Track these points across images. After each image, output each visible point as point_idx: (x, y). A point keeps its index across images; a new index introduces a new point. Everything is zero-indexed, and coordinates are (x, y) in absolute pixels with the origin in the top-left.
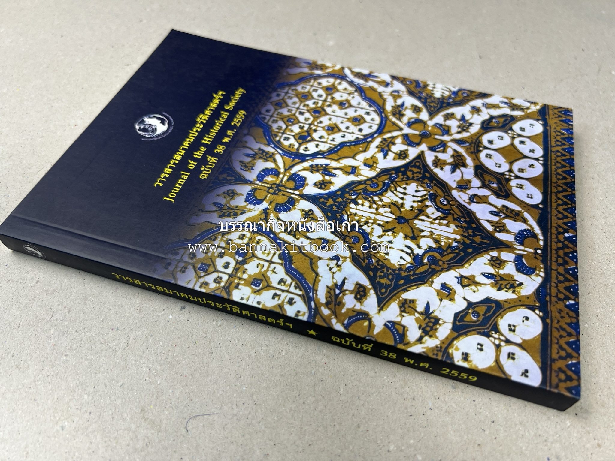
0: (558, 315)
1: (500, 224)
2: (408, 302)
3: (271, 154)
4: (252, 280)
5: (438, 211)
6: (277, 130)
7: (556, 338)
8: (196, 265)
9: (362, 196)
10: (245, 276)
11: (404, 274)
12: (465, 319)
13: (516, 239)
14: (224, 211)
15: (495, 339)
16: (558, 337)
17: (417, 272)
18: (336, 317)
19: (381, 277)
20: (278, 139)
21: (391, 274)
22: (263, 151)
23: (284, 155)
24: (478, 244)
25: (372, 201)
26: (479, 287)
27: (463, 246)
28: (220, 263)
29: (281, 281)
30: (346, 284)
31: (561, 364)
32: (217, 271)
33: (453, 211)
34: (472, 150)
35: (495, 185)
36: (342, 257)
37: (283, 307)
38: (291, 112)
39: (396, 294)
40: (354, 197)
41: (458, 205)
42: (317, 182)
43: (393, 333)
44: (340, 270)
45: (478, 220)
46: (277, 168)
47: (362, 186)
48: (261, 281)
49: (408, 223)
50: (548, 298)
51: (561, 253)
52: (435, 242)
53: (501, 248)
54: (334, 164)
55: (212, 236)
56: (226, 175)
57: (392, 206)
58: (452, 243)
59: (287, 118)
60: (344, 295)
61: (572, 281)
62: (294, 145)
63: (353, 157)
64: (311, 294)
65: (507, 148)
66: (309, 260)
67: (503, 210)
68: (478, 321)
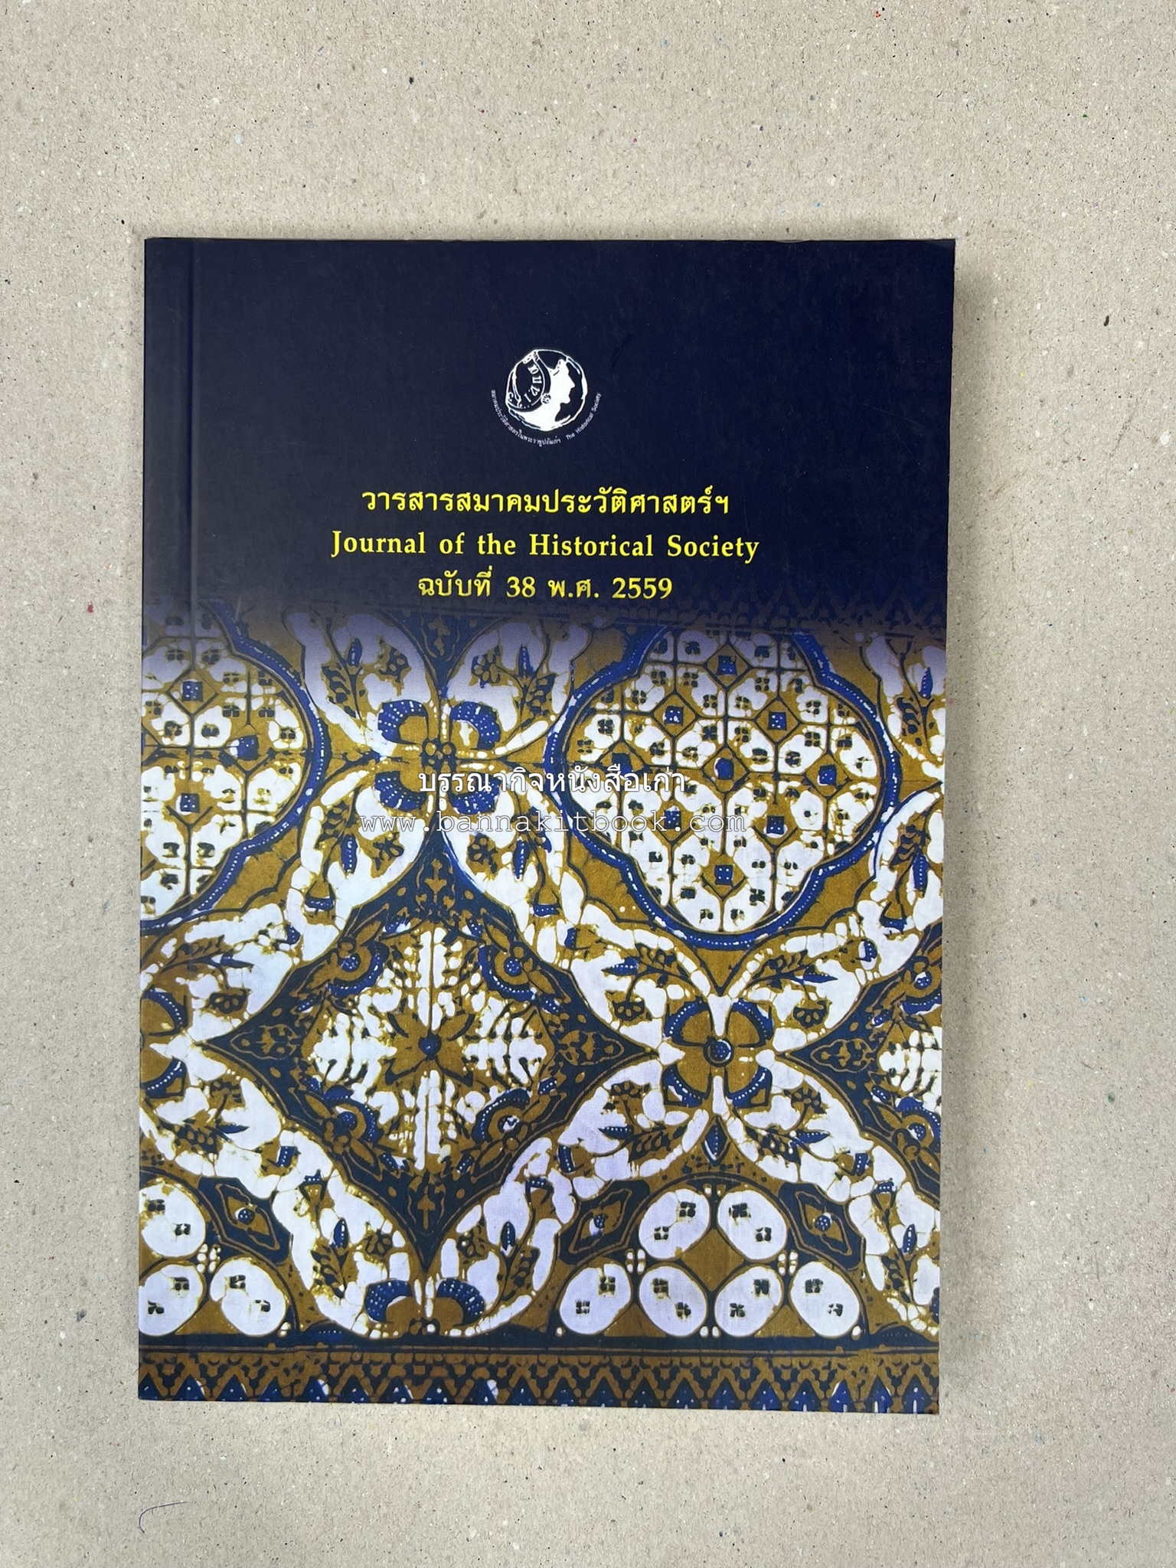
0: (290, 1364)
1: (482, 1246)
2: (236, 1092)
3: (543, 708)
4: (193, 791)
5: (479, 1116)
6: (628, 694)
7: (241, 1359)
8: (193, 673)
9: (473, 949)
10: (197, 776)
11: (295, 1074)
12: (230, 1199)
13: (450, 1281)
14: (343, 672)
15: (207, 1254)
16: (243, 1363)
17: (308, 1098)
18: (162, 971)
19: (274, 1033)
20: (600, 706)
21: (288, 1049)
22: (548, 689)
23: (550, 740)
24: (414, 1207)
25: (465, 971)
26: (308, 1216)
27: (399, 1177)
28: (212, 715)
29: (207, 848)
30: (239, 970)
31: (191, 1368)
32: (192, 718)
33: (489, 1147)
34: (695, 1170)
35: (593, 1229)
36: (298, 948)
37: (153, 870)
38: (706, 706)
39: (245, 1067)
40: (466, 930)
41: (510, 1155)
42: (487, 838)
43: (164, 1076)
44: (266, 950)
45: (480, 1200)
46: (503, 737)
47: (503, 940)
48: (197, 810)
49: (426, 1060)
50: (320, 1345)
51: (439, 1372)
52: (392, 1121)
53: (418, 1253)
54: (554, 861)
55: (272, 675)
56: (448, 633)
57: (465, 1018)
58: (400, 1154)
59: (681, 704)
60: (213, 973)
61: (375, 1392)
62: (590, 752)
63: (589, 899)
64: (196, 912)
65: (730, 1251)
66: (270, 885)
67: (523, 1252)
68: (235, 1221)
